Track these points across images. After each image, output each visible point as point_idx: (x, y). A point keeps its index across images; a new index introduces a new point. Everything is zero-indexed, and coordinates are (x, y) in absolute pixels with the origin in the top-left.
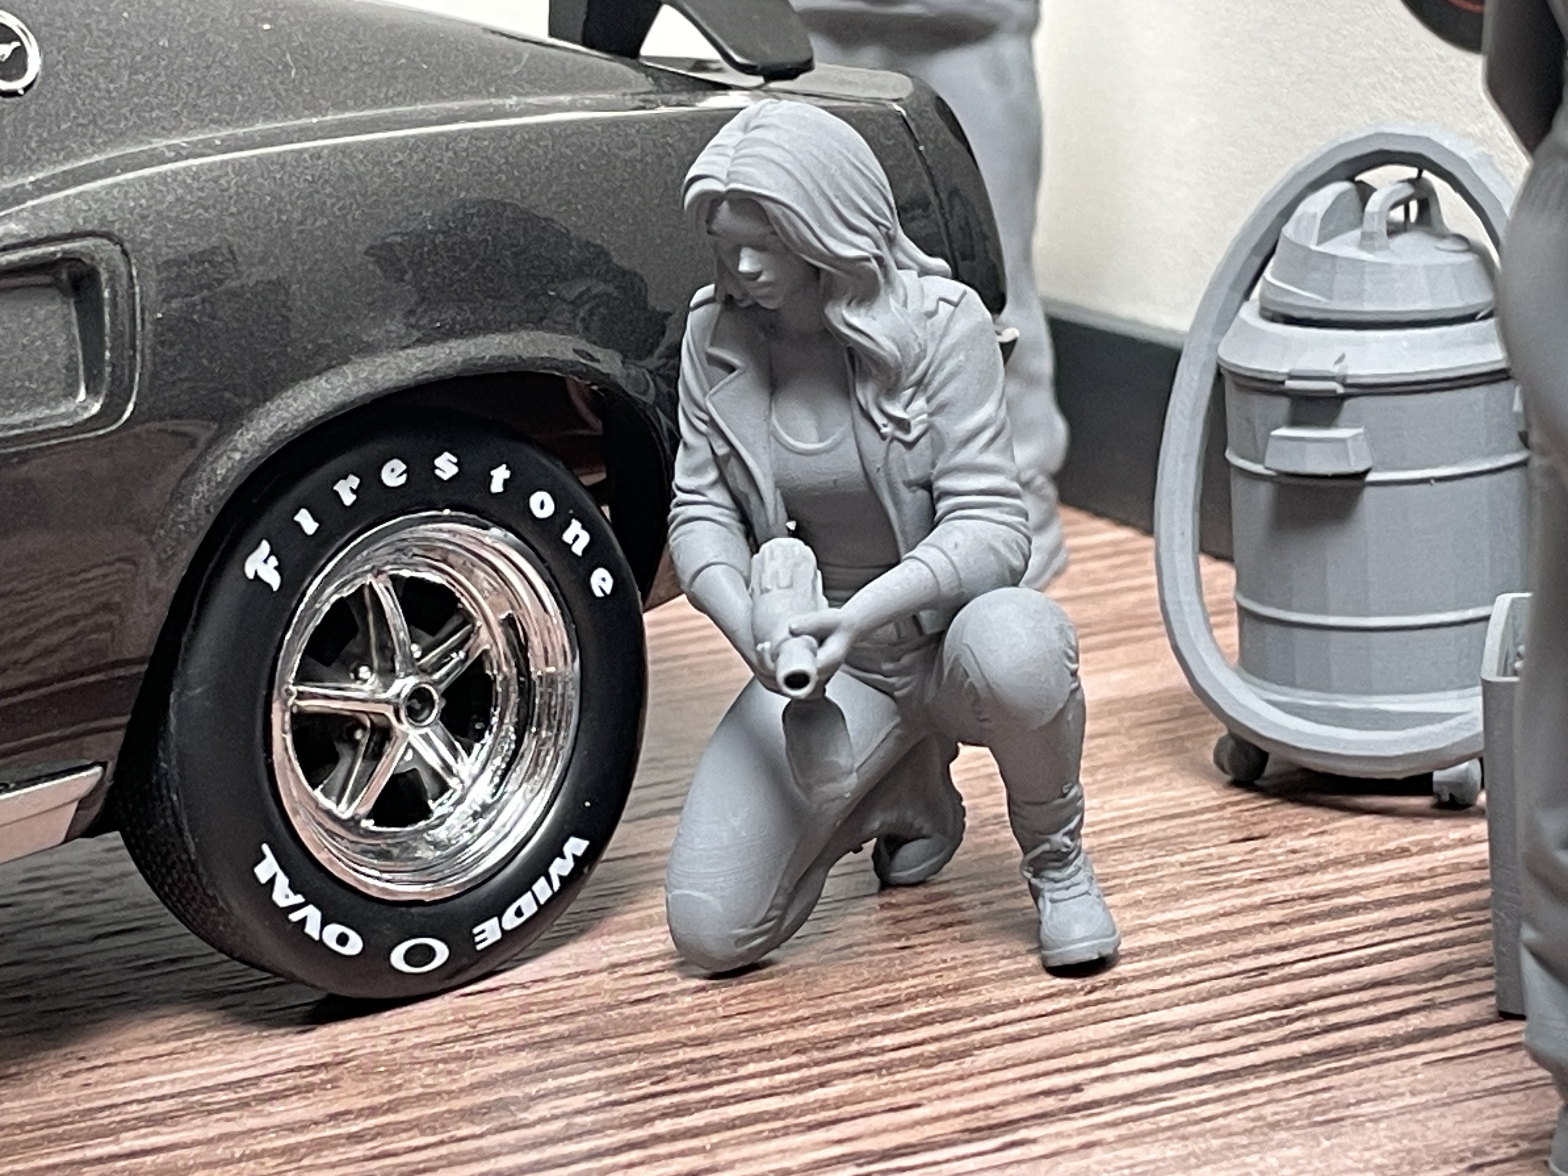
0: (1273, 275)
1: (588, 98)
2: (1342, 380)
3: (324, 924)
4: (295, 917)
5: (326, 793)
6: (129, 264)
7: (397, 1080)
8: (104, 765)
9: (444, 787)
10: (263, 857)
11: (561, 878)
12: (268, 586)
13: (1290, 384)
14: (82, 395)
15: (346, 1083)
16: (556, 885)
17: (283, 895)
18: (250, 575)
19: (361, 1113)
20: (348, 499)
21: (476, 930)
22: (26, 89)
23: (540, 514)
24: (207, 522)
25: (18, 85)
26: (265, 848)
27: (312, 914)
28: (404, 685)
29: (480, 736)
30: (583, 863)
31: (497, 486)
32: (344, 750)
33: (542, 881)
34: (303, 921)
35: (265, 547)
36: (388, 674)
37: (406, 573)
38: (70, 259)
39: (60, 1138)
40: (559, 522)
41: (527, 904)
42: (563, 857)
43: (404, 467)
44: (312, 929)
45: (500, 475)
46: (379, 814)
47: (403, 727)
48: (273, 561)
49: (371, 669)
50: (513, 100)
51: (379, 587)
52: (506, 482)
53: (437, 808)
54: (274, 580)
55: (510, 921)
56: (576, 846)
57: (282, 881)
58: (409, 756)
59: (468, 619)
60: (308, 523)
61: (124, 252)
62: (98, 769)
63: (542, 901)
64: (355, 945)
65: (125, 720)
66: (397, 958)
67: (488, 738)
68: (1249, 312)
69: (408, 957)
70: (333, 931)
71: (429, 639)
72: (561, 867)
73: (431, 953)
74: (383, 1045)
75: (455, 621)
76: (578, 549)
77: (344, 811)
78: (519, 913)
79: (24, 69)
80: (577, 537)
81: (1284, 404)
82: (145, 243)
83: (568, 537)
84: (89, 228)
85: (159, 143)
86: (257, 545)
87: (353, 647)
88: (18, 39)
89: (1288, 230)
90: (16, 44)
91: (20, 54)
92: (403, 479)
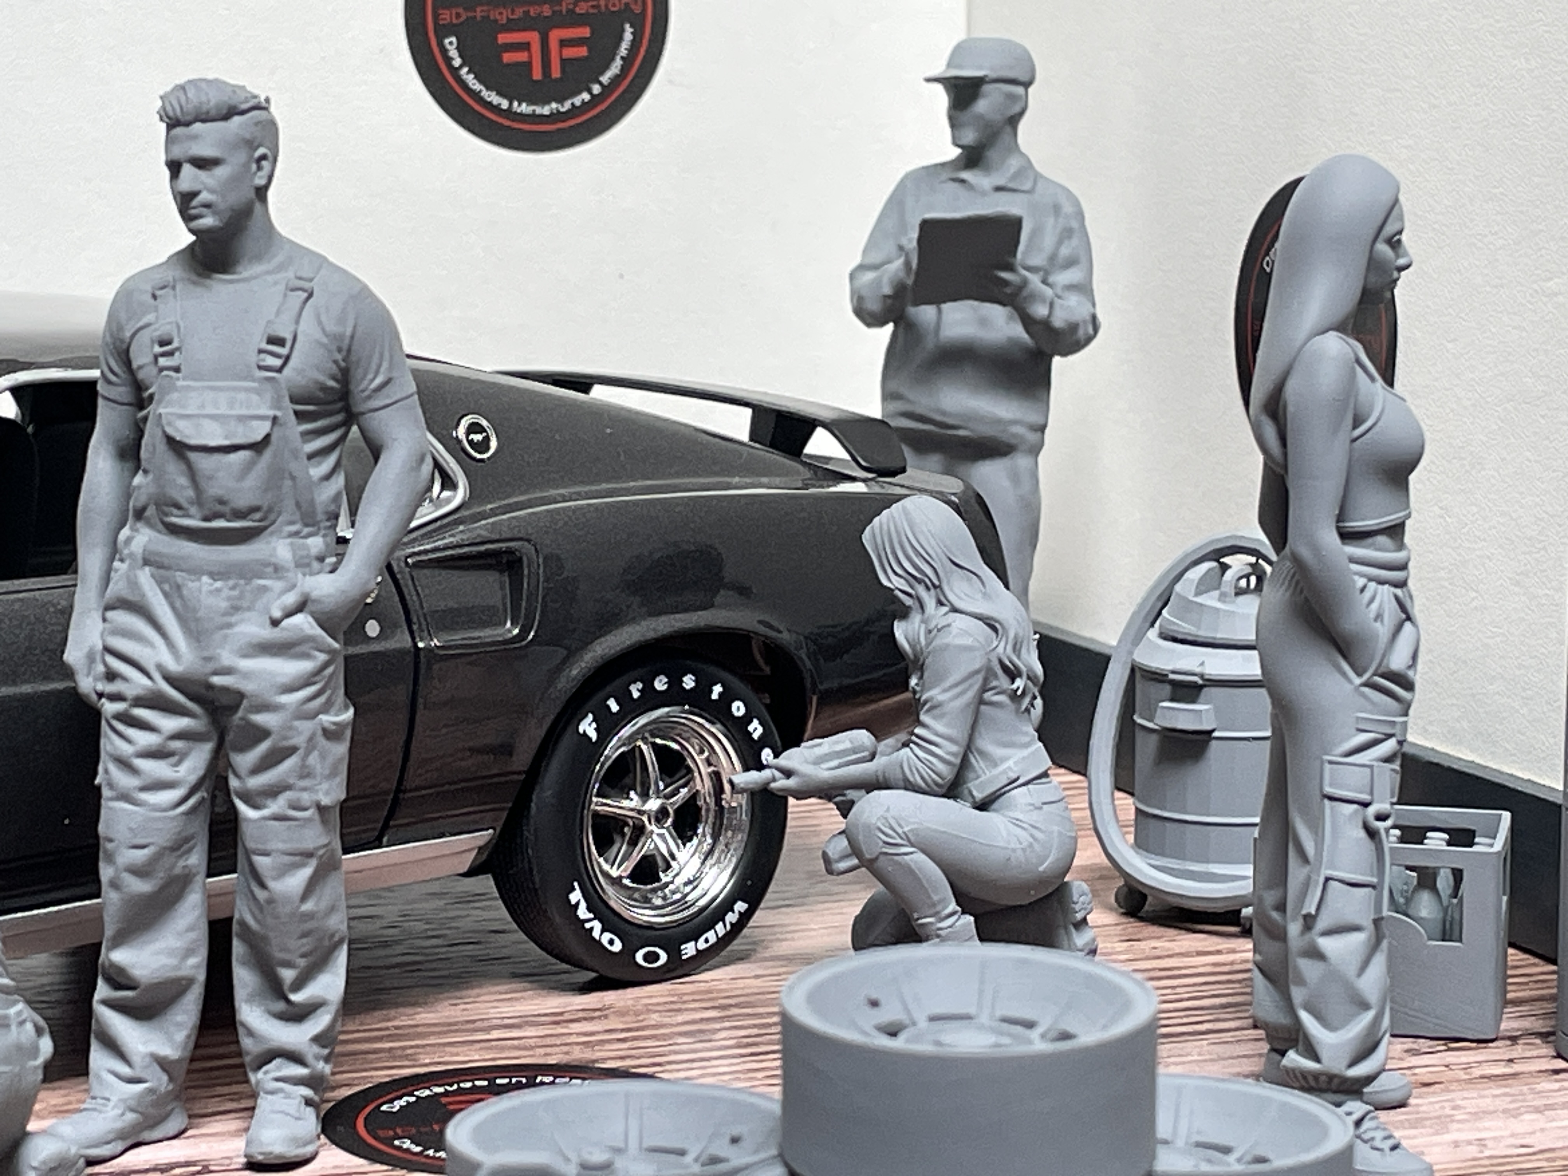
0: (1169, 613)
1: (777, 481)
2: (1202, 676)
3: (602, 932)
4: (588, 926)
5: (606, 861)
6: (538, 557)
7: (640, 1018)
8: (494, 829)
9: (668, 866)
10: (573, 889)
11: (732, 924)
12: (590, 739)
13: (1172, 676)
14: (509, 624)
15: (612, 1017)
16: (728, 927)
17: (583, 913)
18: (581, 731)
19: (623, 1030)
20: (636, 695)
21: (683, 947)
22: (489, 458)
23: (737, 714)
24: (564, 698)
25: (485, 456)
26: (576, 884)
27: (597, 926)
28: (654, 804)
29: (690, 839)
30: (745, 917)
31: (715, 696)
32: (618, 839)
33: (721, 923)
34: (592, 929)
35: (590, 717)
36: (645, 796)
37: (659, 741)
38: (510, 552)
39: (457, 1031)
40: (747, 719)
41: (711, 936)
42: (733, 912)
43: (666, 680)
44: (596, 934)
45: (717, 689)
46: (633, 877)
47: (652, 827)
48: (594, 725)
49: (636, 793)
50: (736, 480)
51: (644, 747)
52: (720, 694)
53: (664, 878)
54: (593, 735)
55: (702, 945)
56: (741, 906)
57: (583, 905)
58: (652, 846)
59: (689, 771)
60: (614, 706)
61: (536, 549)
62: (491, 831)
63: (720, 935)
64: (617, 947)
65: (510, 805)
66: (639, 957)
67: (695, 841)
68: (1152, 634)
69: (646, 958)
70: (607, 936)
71: (668, 780)
72: (731, 918)
73: (657, 957)
74: (630, 1003)
75: (684, 771)
76: (756, 736)
77: (614, 873)
78: (707, 941)
79: (488, 449)
80: (755, 729)
81: (1168, 688)
82: (547, 546)
83: (751, 728)
84: (520, 535)
85: (553, 492)
86: (586, 716)
87: (627, 781)
88: (485, 431)
89: (1178, 588)
90: (484, 434)
91: (487, 439)
92: (665, 687)
